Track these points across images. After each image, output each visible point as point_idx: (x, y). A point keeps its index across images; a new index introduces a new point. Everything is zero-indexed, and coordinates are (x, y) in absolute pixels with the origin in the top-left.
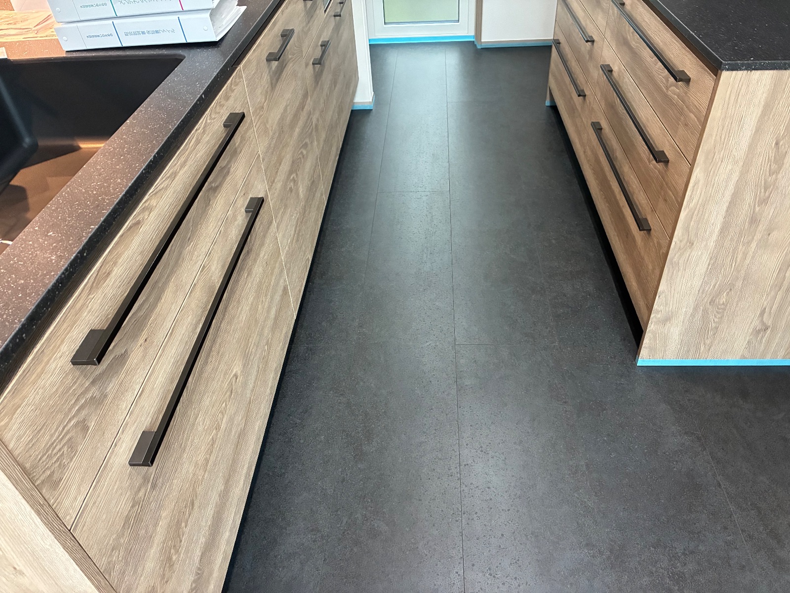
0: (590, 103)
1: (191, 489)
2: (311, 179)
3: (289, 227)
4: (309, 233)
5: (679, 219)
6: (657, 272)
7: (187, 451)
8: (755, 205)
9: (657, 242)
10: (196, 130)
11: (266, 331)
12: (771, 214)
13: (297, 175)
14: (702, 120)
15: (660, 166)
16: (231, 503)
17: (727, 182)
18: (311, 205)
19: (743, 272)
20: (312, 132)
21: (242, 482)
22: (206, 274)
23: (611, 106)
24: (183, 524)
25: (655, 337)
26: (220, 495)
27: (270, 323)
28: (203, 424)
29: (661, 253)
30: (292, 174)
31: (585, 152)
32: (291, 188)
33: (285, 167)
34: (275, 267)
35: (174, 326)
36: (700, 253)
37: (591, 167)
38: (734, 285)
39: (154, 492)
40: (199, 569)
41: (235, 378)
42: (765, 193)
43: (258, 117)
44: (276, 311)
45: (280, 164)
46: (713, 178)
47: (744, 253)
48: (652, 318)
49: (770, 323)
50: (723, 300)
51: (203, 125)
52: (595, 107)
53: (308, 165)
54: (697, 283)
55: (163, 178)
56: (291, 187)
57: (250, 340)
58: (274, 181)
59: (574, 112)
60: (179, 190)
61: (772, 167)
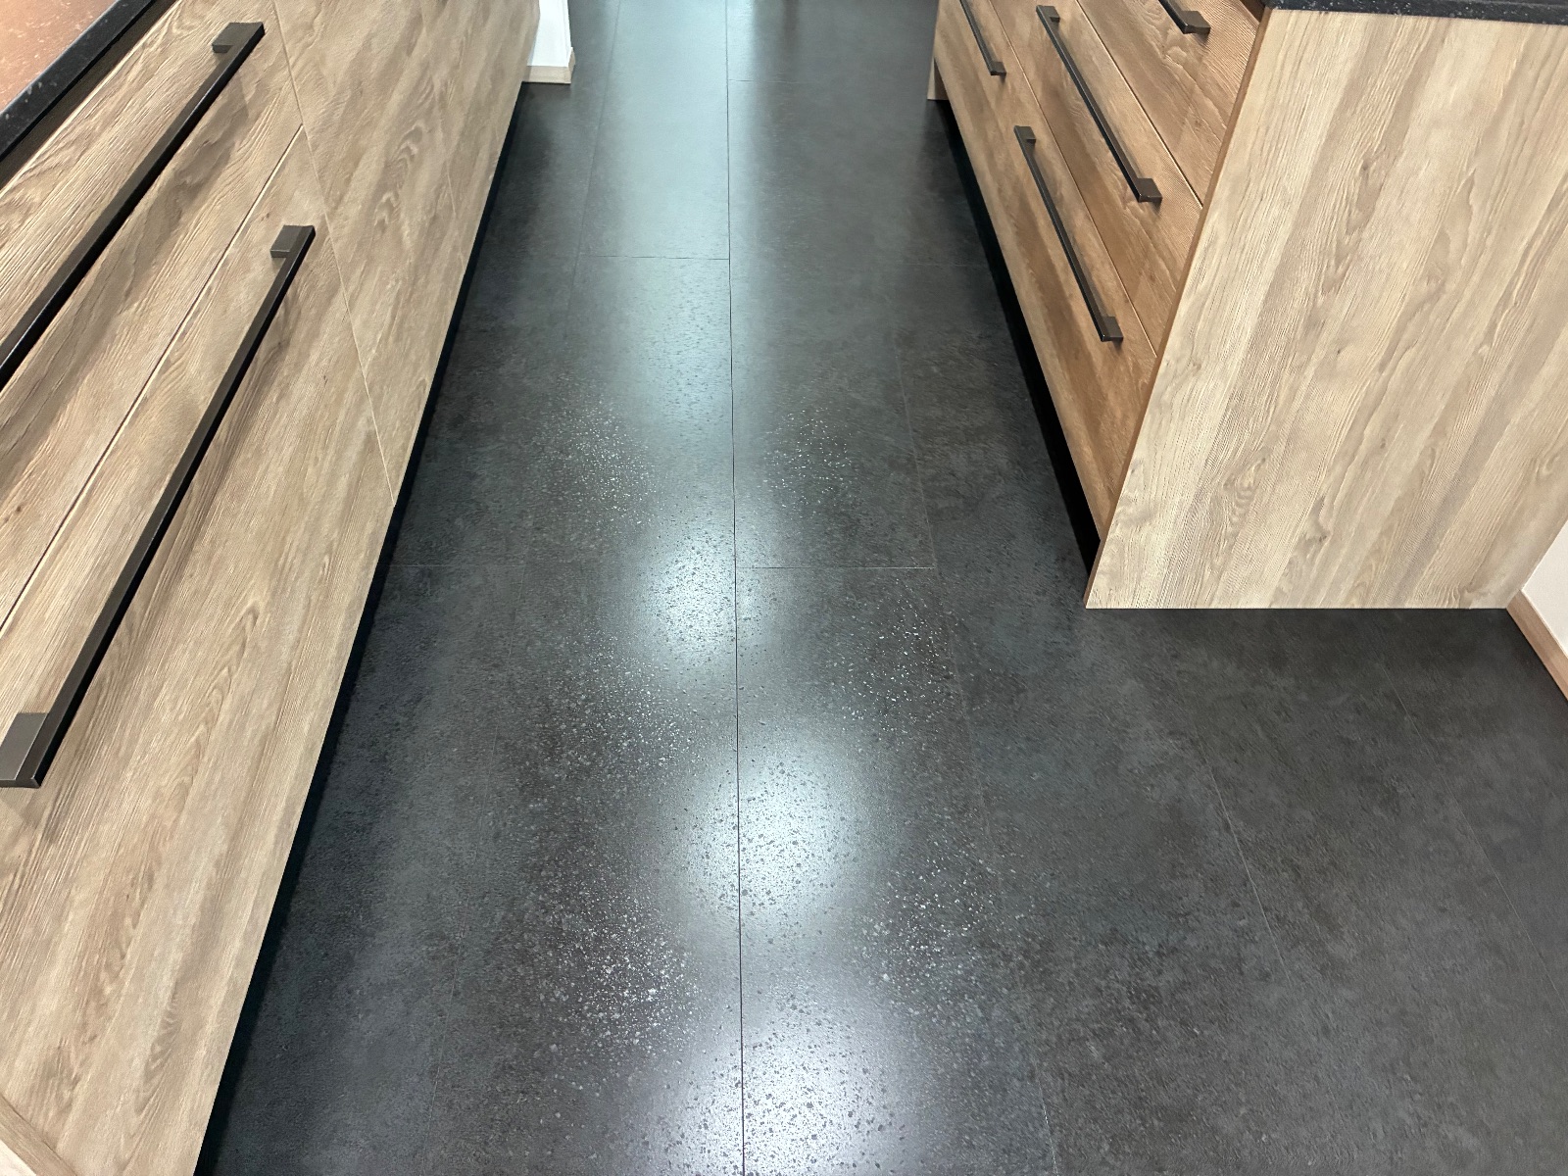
0: (1013, 88)
1: (146, 847)
2: (430, 211)
3: (378, 307)
4: (426, 326)
5: (1177, 317)
6: (1131, 423)
7: (133, 763)
8: (1317, 291)
9: (1134, 364)
10: (144, 46)
11: (326, 527)
12: (1345, 311)
13: (397, 196)
14: (1229, 111)
15: (1144, 210)
16: (246, 882)
17: (1268, 243)
18: (430, 266)
19: (1287, 426)
20: (431, 108)
21: (271, 838)
22: (173, 379)
23: (1054, 94)
24: (128, 921)
25: (1121, 553)
26: (217, 864)
27: (335, 507)
28: (172, 710)
29: (1140, 385)
30: (384, 192)
31: (1000, 191)
32: (382, 222)
33: (368, 171)
34: (344, 391)
35: (94, 486)
36: (1211, 386)
37: (1012, 221)
38: (1270, 451)
39: (52, 850)
40: (170, 1015)
41: (251, 616)
42: (1337, 268)
43: (300, 45)
44: (350, 486)
45: (356, 164)
46: (1244, 235)
47: (1291, 388)
48: (1119, 514)
49: (1329, 527)
50: (1249, 481)
51: (161, 37)
52: (1024, 97)
53: (425, 179)
54: (1204, 443)
55: (58, 143)
56: (384, 221)
57: (289, 539)
58: (341, 198)
59: (982, 110)
60: (99, 176)
61: (1353, 216)
